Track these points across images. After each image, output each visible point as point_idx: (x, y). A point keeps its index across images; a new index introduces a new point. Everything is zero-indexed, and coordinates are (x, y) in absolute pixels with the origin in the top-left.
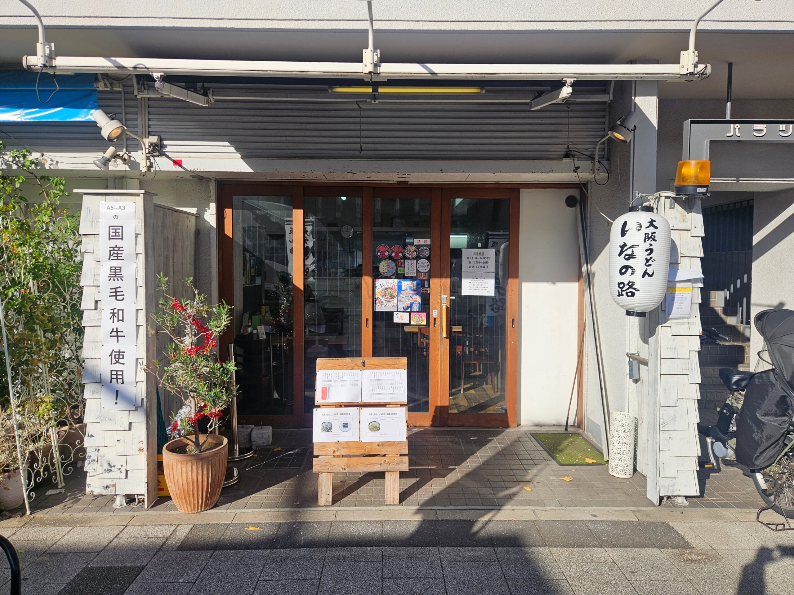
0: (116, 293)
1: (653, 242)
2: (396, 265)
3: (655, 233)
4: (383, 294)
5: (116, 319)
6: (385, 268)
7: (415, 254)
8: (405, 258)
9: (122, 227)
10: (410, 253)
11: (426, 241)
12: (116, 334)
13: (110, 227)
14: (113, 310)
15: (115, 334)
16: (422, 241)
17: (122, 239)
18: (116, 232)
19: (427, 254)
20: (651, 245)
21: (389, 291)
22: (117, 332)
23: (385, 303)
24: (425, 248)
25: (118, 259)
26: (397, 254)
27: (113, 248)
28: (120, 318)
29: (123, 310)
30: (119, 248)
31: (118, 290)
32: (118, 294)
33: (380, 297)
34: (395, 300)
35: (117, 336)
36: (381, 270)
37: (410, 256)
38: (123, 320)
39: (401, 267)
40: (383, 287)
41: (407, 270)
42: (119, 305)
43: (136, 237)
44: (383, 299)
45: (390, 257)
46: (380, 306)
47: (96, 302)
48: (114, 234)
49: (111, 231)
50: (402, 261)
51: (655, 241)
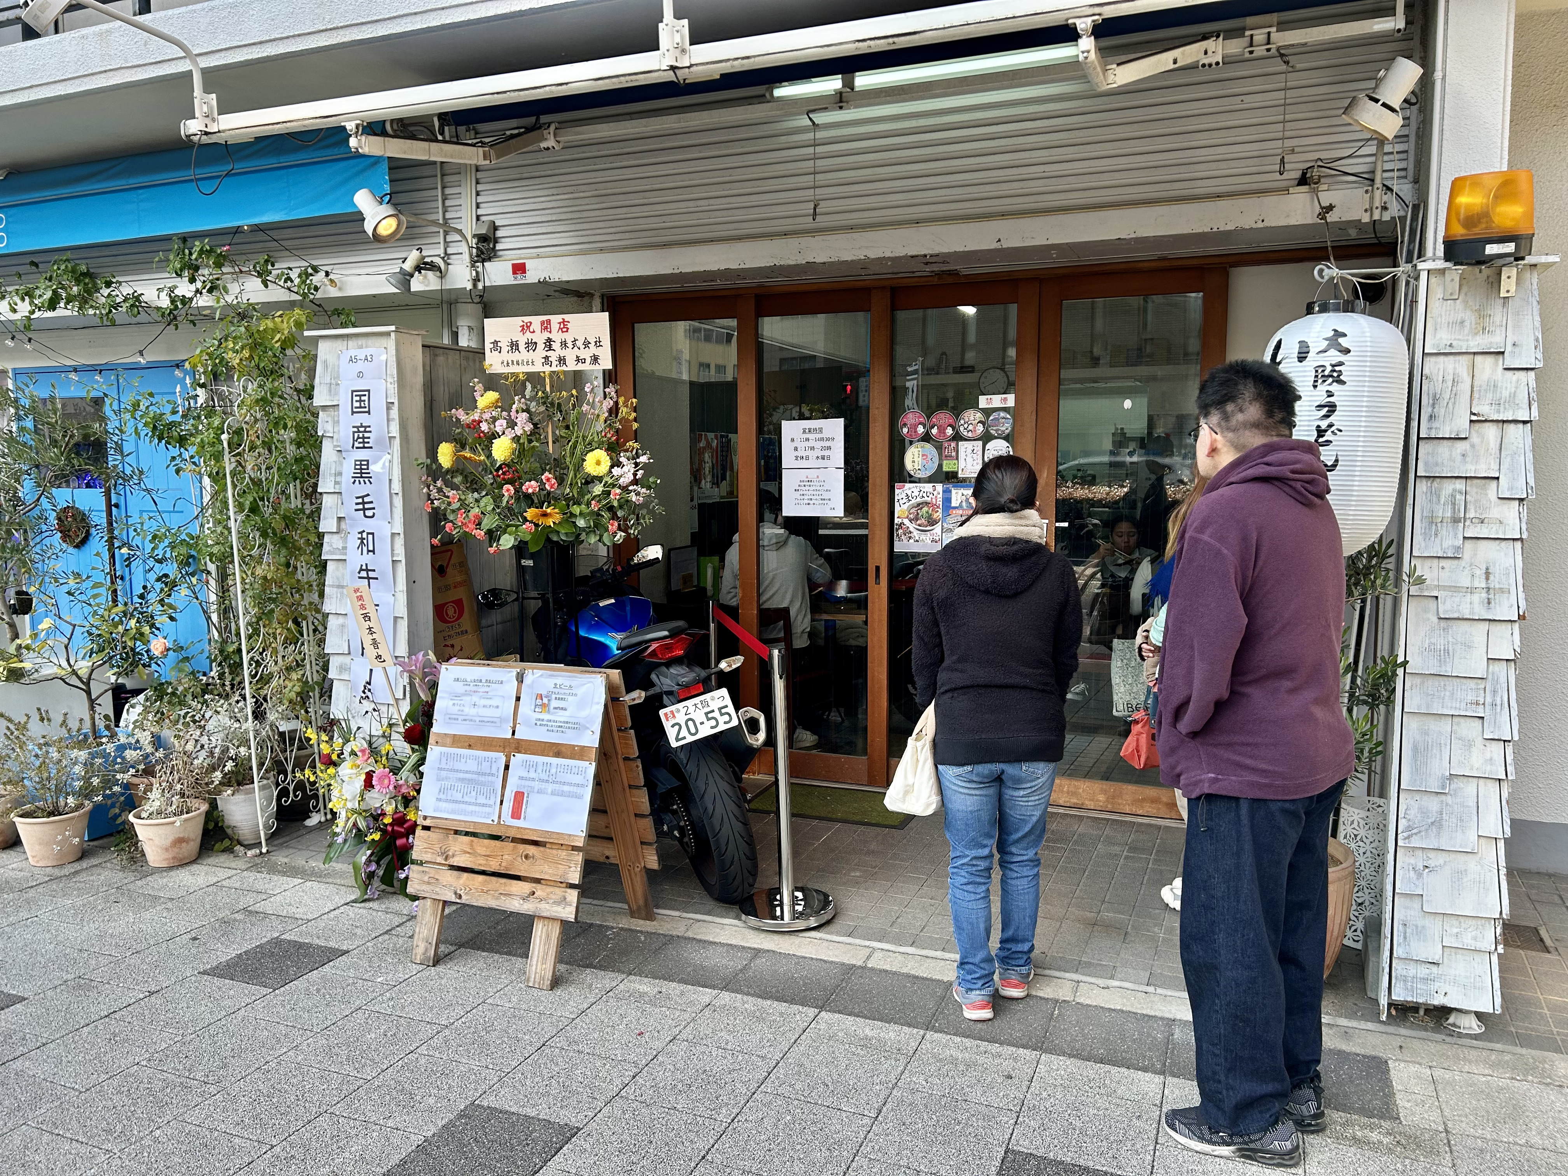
0: (364, 505)
1: (1335, 388)
2: (940, 455)
3: (1341, 364)
4: (911, 516)
5: (365, 549)
6: (916, 460)
7: (980, 428)
8: (958, 437)
9: (369, 391)
10: (971, 427)
11: (1005, 399)
12: (367, 574)
13: (353, 391)
14: (361, 533)
15: (364, 574)
16: (996, 401)
17: (369, 412)
18: (360, 401)
19: (1006, 427)
20: (1330, 394)
21: (925, 509)
22: (367, 570)
23: (916, 534)
24: (1002, 414)
25: (364, 447)
26: (942, 430)
27: (357, 427)
28: (371, 548)
29: (373, 534)
30: (366, 427)
31: (366, 499)
32: (367, 506)
33: (906, 522)
34: (938, 528)
35: (368, 578)
36: (909, 465)
37: (970, 434)
38: (373, 551)
39: (949, 457)
40: (913, 501)
41: (962, 464)
42: (369, 525)
43: (388, 409)
44: (912, 527)
45: (927, 438)
46: (905, 541)
47: (340, 519)
48: (357, 404)
49: (355, 398)
50: (953, 444)
51: (1343, 383)
